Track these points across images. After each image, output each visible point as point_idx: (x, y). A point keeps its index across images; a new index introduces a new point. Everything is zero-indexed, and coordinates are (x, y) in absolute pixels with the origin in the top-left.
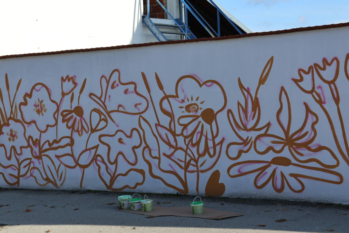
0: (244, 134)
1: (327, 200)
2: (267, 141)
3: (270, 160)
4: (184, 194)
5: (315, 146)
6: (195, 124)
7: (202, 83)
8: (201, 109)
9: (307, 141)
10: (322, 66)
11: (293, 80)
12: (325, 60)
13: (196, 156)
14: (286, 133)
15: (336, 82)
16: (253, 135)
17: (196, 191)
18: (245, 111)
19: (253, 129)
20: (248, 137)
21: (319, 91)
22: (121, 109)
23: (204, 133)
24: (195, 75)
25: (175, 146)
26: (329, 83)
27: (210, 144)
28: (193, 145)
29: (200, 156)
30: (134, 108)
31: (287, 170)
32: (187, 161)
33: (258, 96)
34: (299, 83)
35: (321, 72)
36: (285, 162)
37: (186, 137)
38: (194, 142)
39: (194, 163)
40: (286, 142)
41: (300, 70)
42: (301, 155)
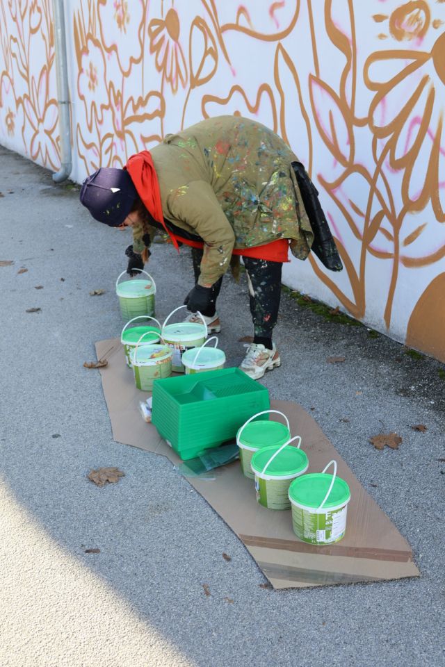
4: (353, 314)
6: (411, 82)
8: (436, 24)
13: (399, 206)
22: (243, 22)
23: (433, 126)
25: (348, 160)
28: (396, 165)
29: (411, 206)
32: (373, 215)
37: (378, 133)
38: (399, 153)
39: (390, 229)
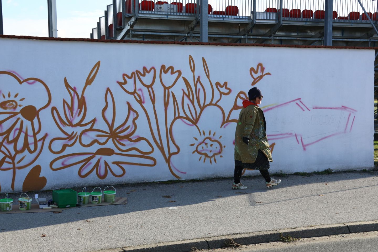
0: (69, 130)
1: (143, 180)
2: (92, 135)
3: (94, 151)
5: (135, 137)
6: (13, 120)
7: (22, 81)
8: (20, 106)
9: (129, 134)
10: (142, 73)
11: (118, 82)
12: (145, 68)
13: (13, 153)
14: (111, 127)
15: (153, 87)
16: (79, 130)
17: (10, 188)
18: (71, 109)
19: (79, 124)
20: (73, 132)
21: (139, 93)
23: (24, 129)
24: (14, 72)
26: (148, 87)
27: (31, 140)
28: (9, 142)
29: (17, 152)
31: (110, 159)
33: (84, 95)
34: (123, 86)
35: (141, 77)
36: (109, 152)
38: (11, 138)
39: (10, 161)
40: (110, 135)
41: (124, 75)
42: (124, 145)
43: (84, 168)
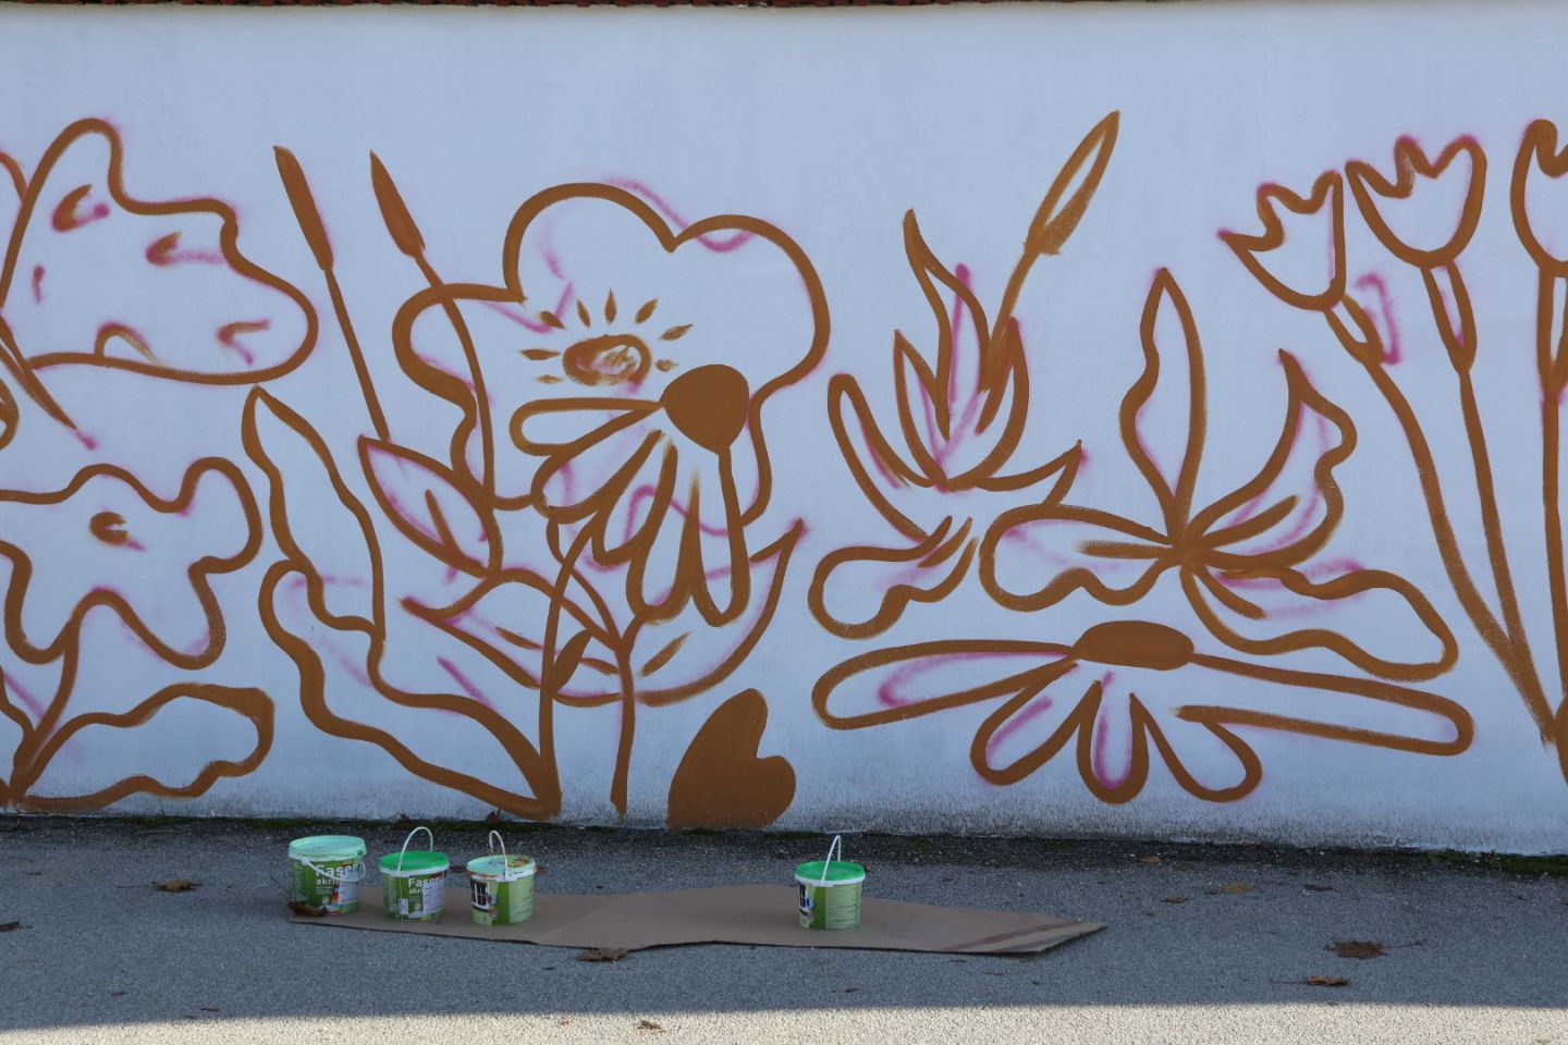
0: (925, 507)
1: (1380, 833)
2: (1061, 543)
3: (1070, 638)
4: (530, 817)
5: (1330, 569)
6: (626, 443)
7: (676, 231)
8: (663, 366)
9: (1287, 544)
10: (1390, 175)
11: (1227, 236)
12: (1407, 149)
13: (623, 616)
14: (1173, 501)
15: (1463, 261)
16: (984, 509)
17: (608, 802)
18: (939, 388)
19: (983, 477)
20: (948, 520)
21: (1367, 299)
22: (116, 347)
23: (681, 493)
24: (636, 186)
25: (486, 564)
26: (1424, 261)
27: (716, 553)
28: (606, 560)
29: (645, 614)
30: (215, 346)
31: (1165, 690)
32: (561, 642)
33: (1018, 312)
34: (1262, 257)
35: (1382, 203)
36: (1165, 648)
37: (557, 517)
38: (613, 538)
39: (609, 656)
40: (1170, 546)
41: (1266, 190)
42: (1253, 612)
43: (1006, 731)
